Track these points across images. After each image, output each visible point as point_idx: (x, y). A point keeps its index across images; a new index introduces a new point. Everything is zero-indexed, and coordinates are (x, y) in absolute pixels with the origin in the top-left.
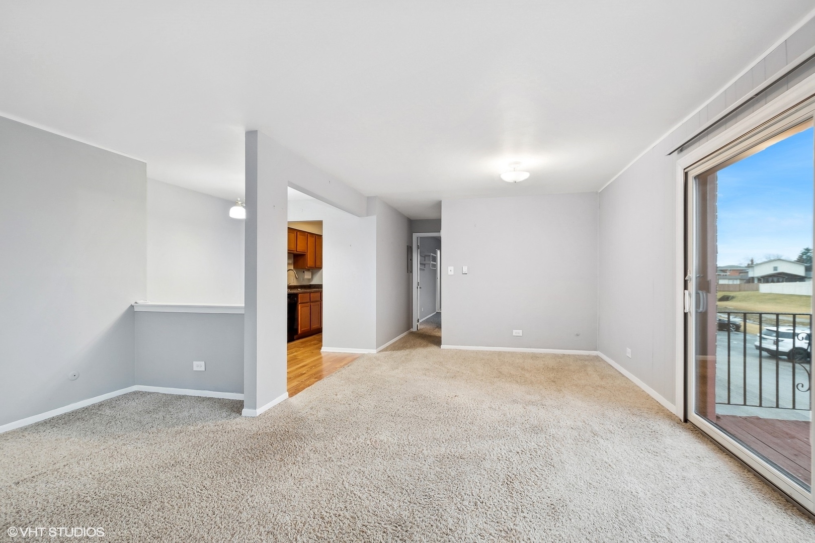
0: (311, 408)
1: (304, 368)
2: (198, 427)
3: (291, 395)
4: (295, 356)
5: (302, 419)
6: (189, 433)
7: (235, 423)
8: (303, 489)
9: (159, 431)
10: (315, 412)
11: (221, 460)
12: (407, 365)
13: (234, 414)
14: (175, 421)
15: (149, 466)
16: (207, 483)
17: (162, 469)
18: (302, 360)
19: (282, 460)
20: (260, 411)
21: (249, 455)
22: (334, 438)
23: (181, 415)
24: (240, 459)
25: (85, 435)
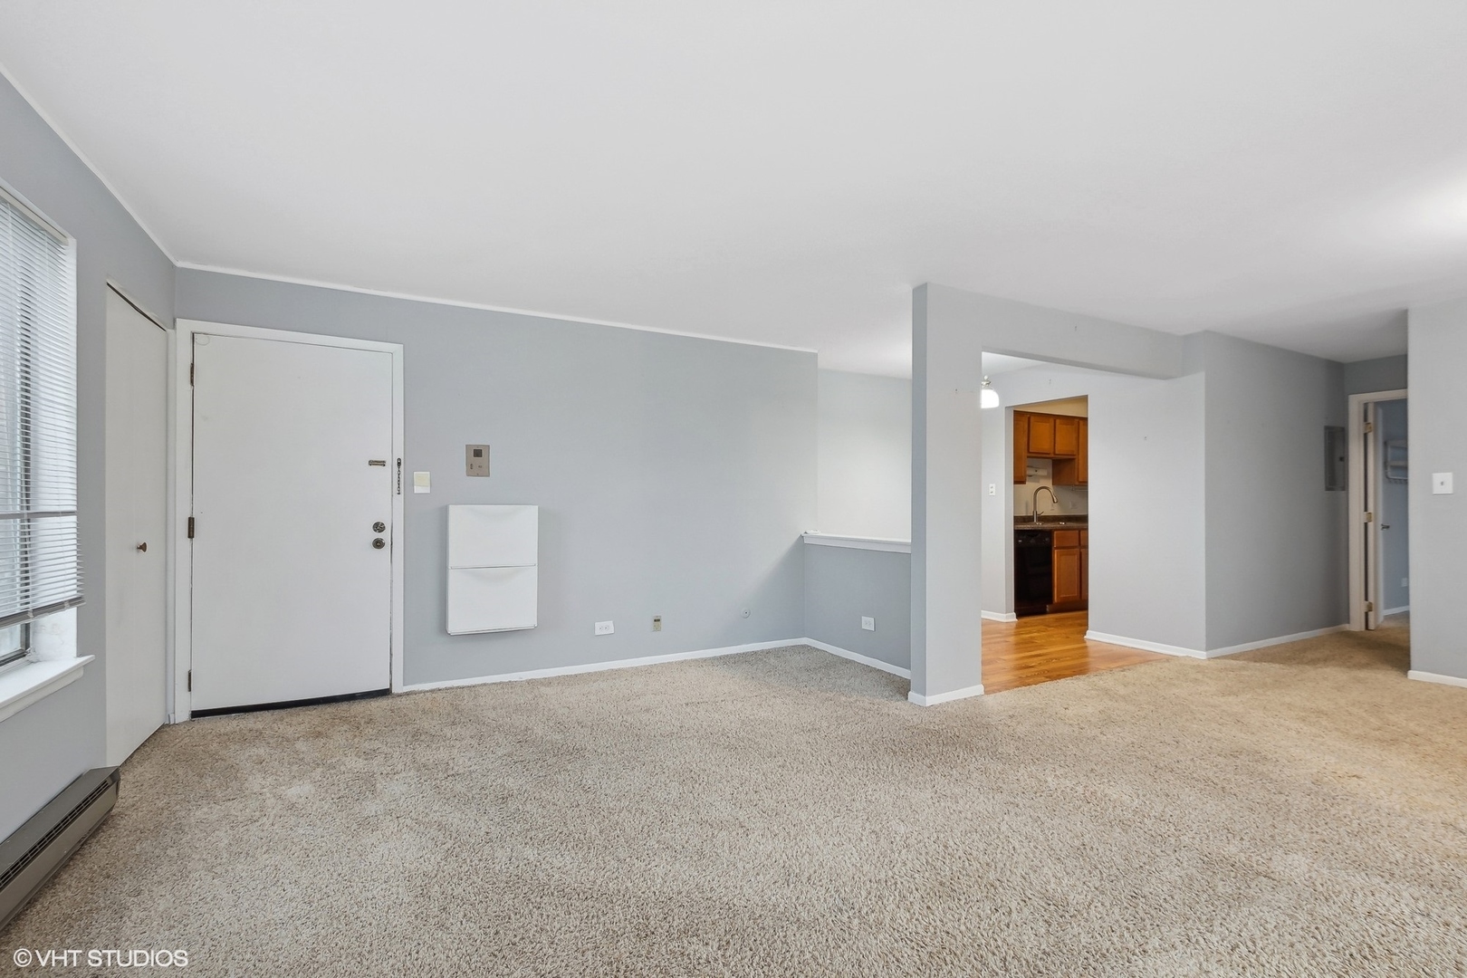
0: (1011, 717)
1: (1035, 659)
2: (852, 700)
3: (987, 692)
4: (1032, 638)
5: (987, 726)
6: (838, 704)
7: (896, 707)
8: (940, 808)
9: (810, 692)
10: (1014, 724)
11: (859, 742)
12: (1268, 693)
13: (898, 696)
14: (830, 686)
15: (788, 724)
16: (834, 760)
17: (797, 731)
18: (1041, 647)
19: (931, 766)
20: (931, 700)
21: (894, 748)
22: (1022, 765)
23: (839, 682)
24: (882, 748)
25: (746, 679)
